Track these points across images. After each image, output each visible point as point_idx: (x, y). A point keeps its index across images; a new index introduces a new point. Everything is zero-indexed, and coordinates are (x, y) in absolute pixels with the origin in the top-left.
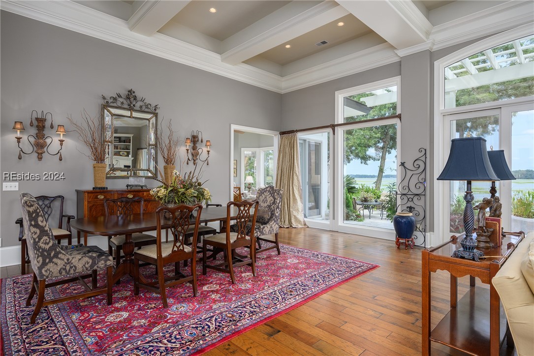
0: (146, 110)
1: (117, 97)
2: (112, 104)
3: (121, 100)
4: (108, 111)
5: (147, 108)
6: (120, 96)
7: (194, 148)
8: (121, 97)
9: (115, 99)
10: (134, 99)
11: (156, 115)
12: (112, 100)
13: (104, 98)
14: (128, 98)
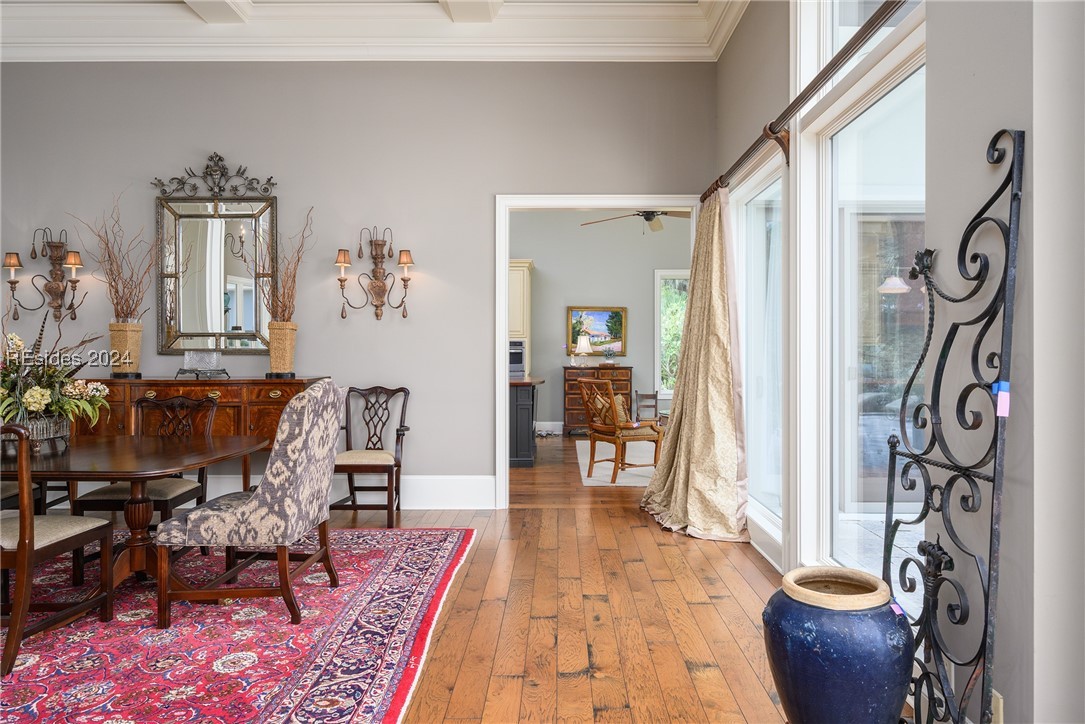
0: (250, 194)
1: (187, 177)
2: (176, 195)
3: (193, 181)
4: (170, 210)
5: (253, 189)
6: (192, 174)
7: (377, 275)
8: (195, 176)
9: (182, 182)
10: (222, 175)
11: (272, 203)
12: (175, 186)
13: (159, 184)
14: (208, 173)
